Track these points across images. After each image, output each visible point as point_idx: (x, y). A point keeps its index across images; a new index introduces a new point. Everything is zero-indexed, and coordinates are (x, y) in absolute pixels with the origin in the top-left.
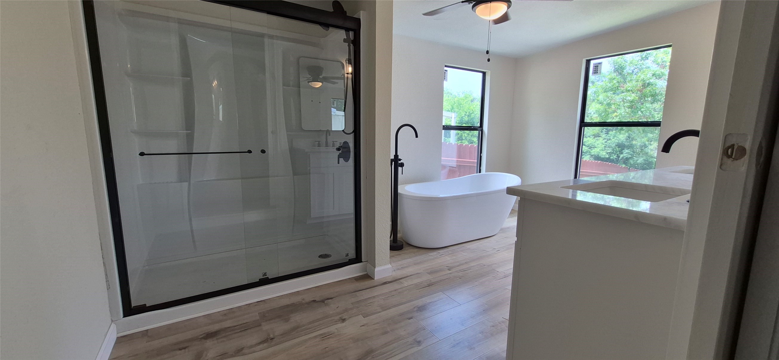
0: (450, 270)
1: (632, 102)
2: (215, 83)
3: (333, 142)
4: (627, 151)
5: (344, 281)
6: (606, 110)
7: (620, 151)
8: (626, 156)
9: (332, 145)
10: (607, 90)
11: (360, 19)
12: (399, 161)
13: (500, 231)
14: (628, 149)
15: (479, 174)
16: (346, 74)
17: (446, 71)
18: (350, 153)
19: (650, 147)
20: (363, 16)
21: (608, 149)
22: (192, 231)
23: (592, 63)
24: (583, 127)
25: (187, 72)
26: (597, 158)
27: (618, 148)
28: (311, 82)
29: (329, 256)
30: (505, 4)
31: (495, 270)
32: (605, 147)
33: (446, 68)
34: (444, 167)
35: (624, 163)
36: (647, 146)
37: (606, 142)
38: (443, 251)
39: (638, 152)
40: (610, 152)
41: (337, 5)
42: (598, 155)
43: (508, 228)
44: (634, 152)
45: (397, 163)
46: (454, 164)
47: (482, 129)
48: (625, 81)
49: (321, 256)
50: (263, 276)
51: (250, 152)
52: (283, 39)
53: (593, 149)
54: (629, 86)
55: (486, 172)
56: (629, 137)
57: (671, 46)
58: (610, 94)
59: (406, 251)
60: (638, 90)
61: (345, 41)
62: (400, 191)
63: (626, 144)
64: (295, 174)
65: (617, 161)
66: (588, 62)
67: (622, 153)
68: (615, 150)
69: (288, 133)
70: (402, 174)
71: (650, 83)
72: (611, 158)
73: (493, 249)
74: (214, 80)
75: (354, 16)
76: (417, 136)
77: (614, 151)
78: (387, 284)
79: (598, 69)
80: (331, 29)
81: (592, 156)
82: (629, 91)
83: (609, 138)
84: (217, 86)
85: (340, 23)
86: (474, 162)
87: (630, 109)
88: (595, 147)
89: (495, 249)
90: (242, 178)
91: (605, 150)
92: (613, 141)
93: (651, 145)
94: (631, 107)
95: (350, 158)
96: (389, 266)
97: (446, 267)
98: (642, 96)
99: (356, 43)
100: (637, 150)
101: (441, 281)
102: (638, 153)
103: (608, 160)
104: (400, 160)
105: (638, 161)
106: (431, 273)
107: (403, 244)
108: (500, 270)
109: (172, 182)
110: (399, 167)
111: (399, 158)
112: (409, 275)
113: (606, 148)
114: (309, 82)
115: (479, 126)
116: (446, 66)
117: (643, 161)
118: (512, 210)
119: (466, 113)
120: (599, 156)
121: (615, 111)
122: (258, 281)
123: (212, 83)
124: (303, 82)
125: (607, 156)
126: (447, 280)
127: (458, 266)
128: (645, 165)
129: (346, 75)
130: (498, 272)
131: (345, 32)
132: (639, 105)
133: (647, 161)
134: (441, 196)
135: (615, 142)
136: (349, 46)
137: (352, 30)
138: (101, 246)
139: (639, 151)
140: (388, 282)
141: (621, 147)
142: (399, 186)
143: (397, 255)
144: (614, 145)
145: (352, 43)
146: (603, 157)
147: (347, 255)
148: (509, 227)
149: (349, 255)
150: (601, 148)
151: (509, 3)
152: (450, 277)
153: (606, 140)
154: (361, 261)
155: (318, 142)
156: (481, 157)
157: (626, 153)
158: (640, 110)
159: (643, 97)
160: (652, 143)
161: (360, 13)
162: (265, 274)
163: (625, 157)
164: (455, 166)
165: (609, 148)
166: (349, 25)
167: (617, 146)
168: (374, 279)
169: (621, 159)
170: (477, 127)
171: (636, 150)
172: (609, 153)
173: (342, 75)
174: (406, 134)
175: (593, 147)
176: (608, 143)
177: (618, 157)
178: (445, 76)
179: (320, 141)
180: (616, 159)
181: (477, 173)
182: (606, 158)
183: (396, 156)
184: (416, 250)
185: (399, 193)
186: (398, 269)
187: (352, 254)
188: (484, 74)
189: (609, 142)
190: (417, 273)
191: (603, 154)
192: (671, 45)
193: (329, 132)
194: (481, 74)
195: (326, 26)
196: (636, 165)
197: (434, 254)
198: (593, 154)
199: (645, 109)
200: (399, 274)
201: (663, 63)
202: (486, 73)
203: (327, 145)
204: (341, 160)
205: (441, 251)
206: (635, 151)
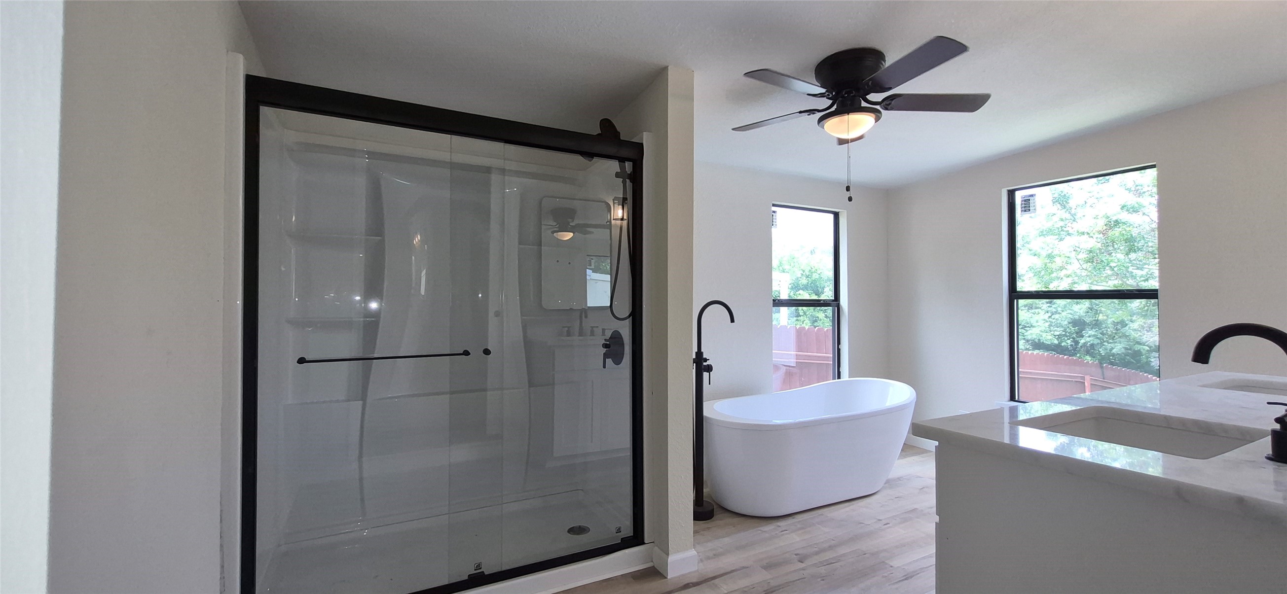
0: (802, 562)
1: (1091, 251)
2: (417, 239)
3: (592, 327)
4: (1092, 332)
5: (613, 580)
6: (1046, 265)
7: (1077, 333)
8: (1091, 342)
9: (589, 332)
10: (1045, 233)
11: (642, 144)
12: (704, 362)
13: (885, 484)
14: (1092, 329)
15: (837, 380)
16: (613, 219)
17: (774, 212)
18: (624, 346)
19: (1131, 325)
20: (647, 140)
21: (1056, 328)
22: (361, 479)
23: (1019, 196)
24: (1015, 300)
25: (376, 227)
26: (1038, 345)
27: (1073, 327)
28: (558, 232)
29: (584, 529)
30: (869, 115)
31: (886, 564)
32: (1050, 326)
33: (774, 209)
34: (776, 367)
35: (1088, 353)
36: (1127, 325)
37: (1050, 317)
38: (786, 524)
39: (1110, 333)
40: (1060, 335)
41: (607, 125)
42: (1039, 340)
43: (899, 479)
44: (1102, 334)
45: (701, 365)
46: (792, 362)
47: (839, 304)
48: (1075, 218)
49: (572, 531)
50: (475, 570)
51: (466, 353)
52: (518, 174)
53: (1028, 329)
54: (1082, 225)
55: (849, 378)
56: (1091, 309)
57: (1155, 167)
58: (1051, 239)
59: (720, 520)
60: (1100, 232)
61: (617, 175)
62: (706, 413)
63: (1088, 320)
64: (531, 384)
65: (1074, 350)
66: (1011, 194)
67: (1082, 336)
68: (1069, 331)
69: (523, 318)
70: (710, 384)
71: (1119, 220)
72: (1063, 345)
73: (875, 520)
74: (416, 234)
75: (633, 140)
76: (732, 321)
77: (1066, 333)
78: (690, 587)
79: (1031, 205)
80: (595, 159)
81: (1028, 341)
82: (1083, 233)
83: (1054, 310)
84: (420, 243)
85: (612, 150)
86: (828, 357)
87: (1089, 264)
88: (1034, 327)
89: (881, 520)
90: (452, 393)
91: (1051, 331)
92: (1064, 317)
93: (1132, 322)
94: (1090, 260)
95: (623, 354)
96: (693, 552)
97: (795, 556)
98: (1107, 243)
99: (635, 179)
100: (1109, 330)
101: (788, 584)
102: (1110, 335)
103: (1057, 349)
104: (706, 360)
105: (1114, 351)
106: (768, 567)
107: (713, 510)
108: (896, 563)
109: (338, 401)
110: (705, 371)
111: (704, 357)
112: (728, 571)
113: (1052, 328)
114: (553, 232)
115: (833, 299)
116: (774, 205)
117: (1123, 350)
118: (904, 444)
119: (804, 271)
120: (1042, 341)
121: (1062, 268)
122: (467, 578)
123: (414, 239)
124: (546, 234)
125: (1056, 342)
126: (798, 581)
127: (817, 553)
128: (1128, 358)
129: (613, 222)
130: (892, 567)
131: (618, 162)
132: (1105, 258)
133: (1130, 349)
134: (778, 422)
135: (1066, 318)
136: (624, 183)
137: (629, 160)
138: (221, 515)
139: (1112, 332)
140: (691, 585)
141: (1079, 325)
142: (704, 403)
143: (704, 530)
144: (1066, 323)
145: (628, 179)
146: (1048, 343)
147: (619, 531)
148: (901, 477)
149: (622, 530)
150: (1043, 329)
151: (879, 114)
152: (803, 576)
153: (1049, 314)
154: (641, 542)
155: (567, 329)
156: (839, 350)
157: (1089, 337)
158: (1108, 264)
159: (1109, 245)
160: (1134, 318)
161: (643, 135)
162: (479, 566)
163: (1089, 344)
164: (793, 365)
165: (1058, 327)
166: (625, 153)
167: (1071, 325)
168: (667, 578)
169: (1081, 347)
170: (830, 300)
171: (1107, 331)
172: (1058, 335)
173: (607, 222)
174: (715, 316)
175: (1027, 325)
176: (1054, 319)
177: (1077, 343)
178: (774, 220)
179: (570, 327)
180: (1071, 345)
181: (834, 379)
182: (1054, 345)
183: (699, 353)
184: (736, 520)
185: (706, 417)
186: (708, 558)
187: (628, 530)
188: (836, 215)
189: (1057, 316)
190: (744, 568)
191: (1048, 338)
192: (1155, 165)
193: (586, 312)
194: (831, 216)
195: (590, 155)
196: (1111, 358)
197: (769, 528)
198: (1029, 337)
199: (1117, 263)
200: (711, 567)
201: (1137, 188)
202: (840, 213)
203: (581, 334)
204: (609, 361)
205: (783, 523)
206: (1105, 332)
